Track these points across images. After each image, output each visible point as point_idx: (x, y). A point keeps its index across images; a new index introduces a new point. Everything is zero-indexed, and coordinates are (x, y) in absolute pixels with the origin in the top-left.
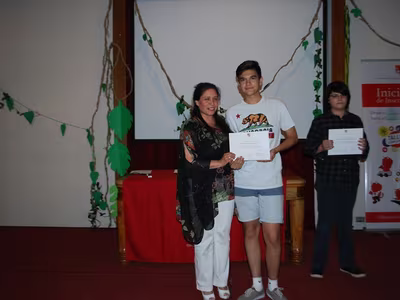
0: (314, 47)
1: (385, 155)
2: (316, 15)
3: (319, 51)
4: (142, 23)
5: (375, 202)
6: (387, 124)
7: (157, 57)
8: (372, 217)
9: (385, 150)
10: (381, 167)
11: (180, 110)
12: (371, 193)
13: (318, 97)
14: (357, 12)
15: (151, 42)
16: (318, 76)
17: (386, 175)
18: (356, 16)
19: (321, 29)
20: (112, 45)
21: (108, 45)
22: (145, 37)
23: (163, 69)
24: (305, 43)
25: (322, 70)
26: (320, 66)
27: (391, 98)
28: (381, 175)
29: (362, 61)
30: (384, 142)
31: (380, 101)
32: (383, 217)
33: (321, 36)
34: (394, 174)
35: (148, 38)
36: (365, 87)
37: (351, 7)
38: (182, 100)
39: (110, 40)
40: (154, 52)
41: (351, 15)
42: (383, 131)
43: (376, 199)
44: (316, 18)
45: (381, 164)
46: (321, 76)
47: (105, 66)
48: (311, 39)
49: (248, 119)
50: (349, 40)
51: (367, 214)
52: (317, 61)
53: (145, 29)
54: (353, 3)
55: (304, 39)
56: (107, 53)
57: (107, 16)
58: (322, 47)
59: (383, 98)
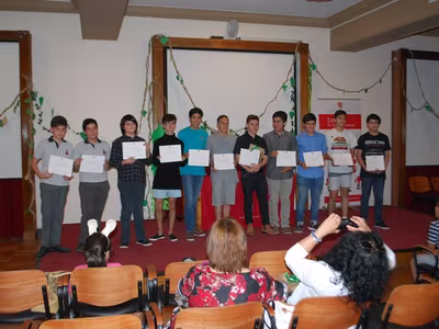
0: (290, 89)
2: (291, 68)
7: (187, 92)
14: (314, 67)
15: (182, 81)
18: (314, 70)
19: (293, 77)
20: (152, 83)
24: (284, 87)
26: (293, 101)
29: (318, 99)
31: (329, 125)
35: (180, 79)
36: (321, 116)
37: (311, 64)
38: (205, 125)
39: (150, 80)
40: (185, 88)
41: (311, 69)
51: (325, 197)
53: (177, 72)
54: (311, 61)
55: (284, 84)
56: (147, 88)
57: (148, 59)
59: (331, 123)
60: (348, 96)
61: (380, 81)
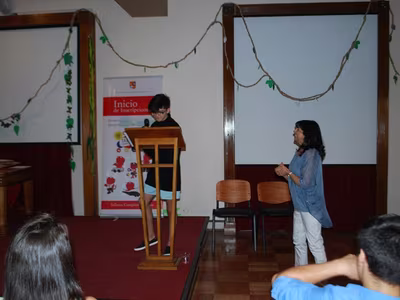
1: (120, 154)
2: (67, 43)
3: (70, 72)
5: (109, 193)
6: (121, 129)
8: (107, 205)
9: (118, 151)
10: (115, 164)
12: (106, 185)
13: (70, 108)
14: (104, 39)
16: (68, 92)
17: (119, 171)
27: (126, 108)
28: (115, 171)
29: (104, 79)
30: (118, 144)
31: (116, 111)
33: (71, 60)
34: (125, 170)
36: (105, 99)
37: (99, 35)
42: (118, 136)
43: (110, 190)
44: (67, 45)
45: (115, 161)
51: (103, 202)
55: (58, 62)
59: (119, 108)
61: (195, 49)
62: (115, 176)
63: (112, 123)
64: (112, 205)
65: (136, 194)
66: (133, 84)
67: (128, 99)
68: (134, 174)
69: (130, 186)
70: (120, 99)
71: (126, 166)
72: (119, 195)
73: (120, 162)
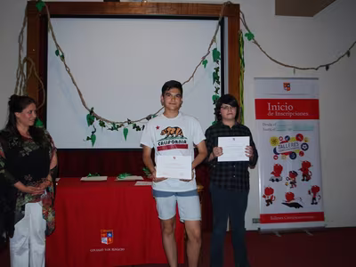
0: (213, 65)
1: (277, 162)
2: (214, 38)
3: (217, 69)
4: (55, 40)
5: (268, 205)
6: (277, 135)
7: (69, 72)
8: (265, 218)
9: (275, 158)
10: (272, 173)
11: (90, 121)
12: (264, 197)
14: (250, 36)
15: (63, 57)
16: (216, 92)
17: (277, 180)
18: (250, 40)
19: (219, 50)
20: (26, 60)
21: (22, 60)
22: (57, 53)
23: (74, 82)
24: (205, 62)
25: (220, 86)
26: (219, 83)
27: (281, 111)
28: (273, 181)
29: (255, 78)
30: (275, 150)
31: (271, 114)
32: (276, 218)
33: (219, 56)
34: (284, 179)
35: (61, 54)
37: (245, 32)
38: (92, 112)
39: (24, 54)
40: (66, 66)
41: (245, 39)
42: (274, 141)
43: (269, 202)
44: (214, 40)
45: (272, 170)
46: (220, 91)
47: (18, 79)
48: (210, 58)
49: (166, 131)
50: (243, 61)
51: (261, 216)
52: (215, 78)
53: (57, 46)
54: (247, 28)
55: (204, 58)
56: (21, 67)
57: (22, 32)
58: (220, 66)
59: (274, 111)
60: (299, 74)
61: (348, 53)
62: (273, 185)
63: (267, 127)
64: (272, 218)
65: (297, 206)
66: (287, 86)
67: (282, 102)
68: (293, 183)
69: (290, 196)
70: (274, 102)
71: (285, 174)
72: (279, 207)
73: (278, 170)
